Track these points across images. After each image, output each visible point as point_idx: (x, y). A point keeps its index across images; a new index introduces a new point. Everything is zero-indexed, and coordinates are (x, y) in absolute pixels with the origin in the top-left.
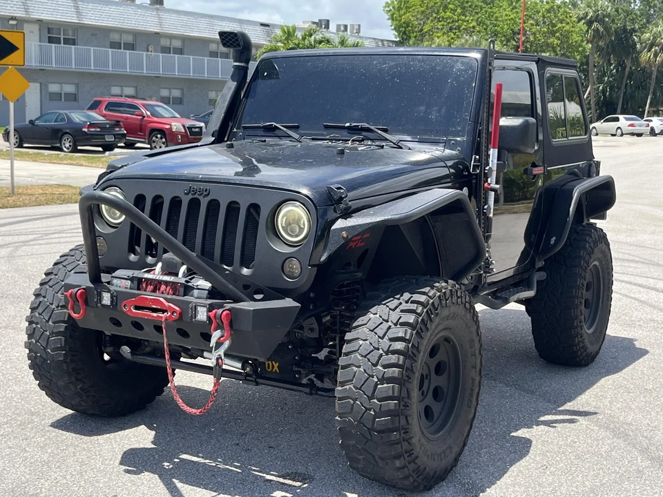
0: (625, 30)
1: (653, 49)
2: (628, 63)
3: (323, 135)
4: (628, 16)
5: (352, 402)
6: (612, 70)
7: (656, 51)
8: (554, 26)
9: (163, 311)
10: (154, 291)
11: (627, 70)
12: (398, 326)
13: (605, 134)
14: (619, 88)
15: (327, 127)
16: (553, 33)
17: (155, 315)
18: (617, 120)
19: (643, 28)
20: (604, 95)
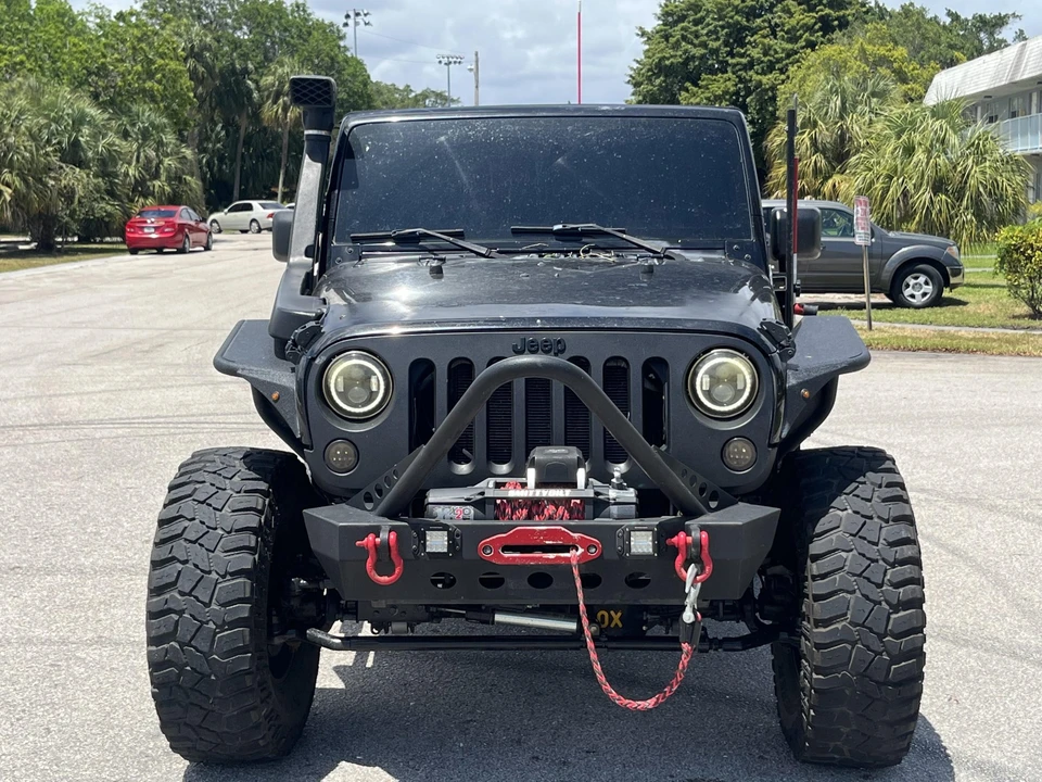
0: (233, 71)
1: (281, 101)
2: (244, 123)
3: (514, 245)
4: (236, 48)
5: (849, 647)
6: (219, 133)
7: (284, 102)
8: (151, 62)
9: (566, 549)
10: (529, 517)
11: (242, 132)
12: (891, 523)
13: (232, 230)
14: (233, 160)
15: (516, 232)
16: (150, 75)
17: (552, 556)
18: (249, 208)
19: (261, 67)
20: (211, 170)
